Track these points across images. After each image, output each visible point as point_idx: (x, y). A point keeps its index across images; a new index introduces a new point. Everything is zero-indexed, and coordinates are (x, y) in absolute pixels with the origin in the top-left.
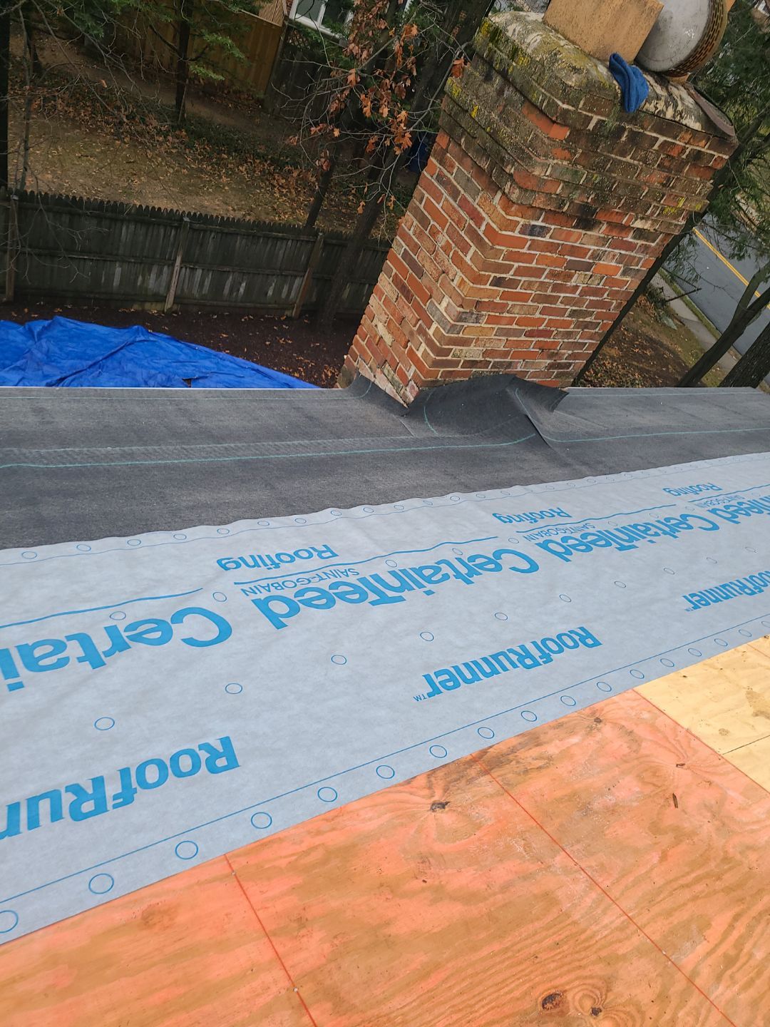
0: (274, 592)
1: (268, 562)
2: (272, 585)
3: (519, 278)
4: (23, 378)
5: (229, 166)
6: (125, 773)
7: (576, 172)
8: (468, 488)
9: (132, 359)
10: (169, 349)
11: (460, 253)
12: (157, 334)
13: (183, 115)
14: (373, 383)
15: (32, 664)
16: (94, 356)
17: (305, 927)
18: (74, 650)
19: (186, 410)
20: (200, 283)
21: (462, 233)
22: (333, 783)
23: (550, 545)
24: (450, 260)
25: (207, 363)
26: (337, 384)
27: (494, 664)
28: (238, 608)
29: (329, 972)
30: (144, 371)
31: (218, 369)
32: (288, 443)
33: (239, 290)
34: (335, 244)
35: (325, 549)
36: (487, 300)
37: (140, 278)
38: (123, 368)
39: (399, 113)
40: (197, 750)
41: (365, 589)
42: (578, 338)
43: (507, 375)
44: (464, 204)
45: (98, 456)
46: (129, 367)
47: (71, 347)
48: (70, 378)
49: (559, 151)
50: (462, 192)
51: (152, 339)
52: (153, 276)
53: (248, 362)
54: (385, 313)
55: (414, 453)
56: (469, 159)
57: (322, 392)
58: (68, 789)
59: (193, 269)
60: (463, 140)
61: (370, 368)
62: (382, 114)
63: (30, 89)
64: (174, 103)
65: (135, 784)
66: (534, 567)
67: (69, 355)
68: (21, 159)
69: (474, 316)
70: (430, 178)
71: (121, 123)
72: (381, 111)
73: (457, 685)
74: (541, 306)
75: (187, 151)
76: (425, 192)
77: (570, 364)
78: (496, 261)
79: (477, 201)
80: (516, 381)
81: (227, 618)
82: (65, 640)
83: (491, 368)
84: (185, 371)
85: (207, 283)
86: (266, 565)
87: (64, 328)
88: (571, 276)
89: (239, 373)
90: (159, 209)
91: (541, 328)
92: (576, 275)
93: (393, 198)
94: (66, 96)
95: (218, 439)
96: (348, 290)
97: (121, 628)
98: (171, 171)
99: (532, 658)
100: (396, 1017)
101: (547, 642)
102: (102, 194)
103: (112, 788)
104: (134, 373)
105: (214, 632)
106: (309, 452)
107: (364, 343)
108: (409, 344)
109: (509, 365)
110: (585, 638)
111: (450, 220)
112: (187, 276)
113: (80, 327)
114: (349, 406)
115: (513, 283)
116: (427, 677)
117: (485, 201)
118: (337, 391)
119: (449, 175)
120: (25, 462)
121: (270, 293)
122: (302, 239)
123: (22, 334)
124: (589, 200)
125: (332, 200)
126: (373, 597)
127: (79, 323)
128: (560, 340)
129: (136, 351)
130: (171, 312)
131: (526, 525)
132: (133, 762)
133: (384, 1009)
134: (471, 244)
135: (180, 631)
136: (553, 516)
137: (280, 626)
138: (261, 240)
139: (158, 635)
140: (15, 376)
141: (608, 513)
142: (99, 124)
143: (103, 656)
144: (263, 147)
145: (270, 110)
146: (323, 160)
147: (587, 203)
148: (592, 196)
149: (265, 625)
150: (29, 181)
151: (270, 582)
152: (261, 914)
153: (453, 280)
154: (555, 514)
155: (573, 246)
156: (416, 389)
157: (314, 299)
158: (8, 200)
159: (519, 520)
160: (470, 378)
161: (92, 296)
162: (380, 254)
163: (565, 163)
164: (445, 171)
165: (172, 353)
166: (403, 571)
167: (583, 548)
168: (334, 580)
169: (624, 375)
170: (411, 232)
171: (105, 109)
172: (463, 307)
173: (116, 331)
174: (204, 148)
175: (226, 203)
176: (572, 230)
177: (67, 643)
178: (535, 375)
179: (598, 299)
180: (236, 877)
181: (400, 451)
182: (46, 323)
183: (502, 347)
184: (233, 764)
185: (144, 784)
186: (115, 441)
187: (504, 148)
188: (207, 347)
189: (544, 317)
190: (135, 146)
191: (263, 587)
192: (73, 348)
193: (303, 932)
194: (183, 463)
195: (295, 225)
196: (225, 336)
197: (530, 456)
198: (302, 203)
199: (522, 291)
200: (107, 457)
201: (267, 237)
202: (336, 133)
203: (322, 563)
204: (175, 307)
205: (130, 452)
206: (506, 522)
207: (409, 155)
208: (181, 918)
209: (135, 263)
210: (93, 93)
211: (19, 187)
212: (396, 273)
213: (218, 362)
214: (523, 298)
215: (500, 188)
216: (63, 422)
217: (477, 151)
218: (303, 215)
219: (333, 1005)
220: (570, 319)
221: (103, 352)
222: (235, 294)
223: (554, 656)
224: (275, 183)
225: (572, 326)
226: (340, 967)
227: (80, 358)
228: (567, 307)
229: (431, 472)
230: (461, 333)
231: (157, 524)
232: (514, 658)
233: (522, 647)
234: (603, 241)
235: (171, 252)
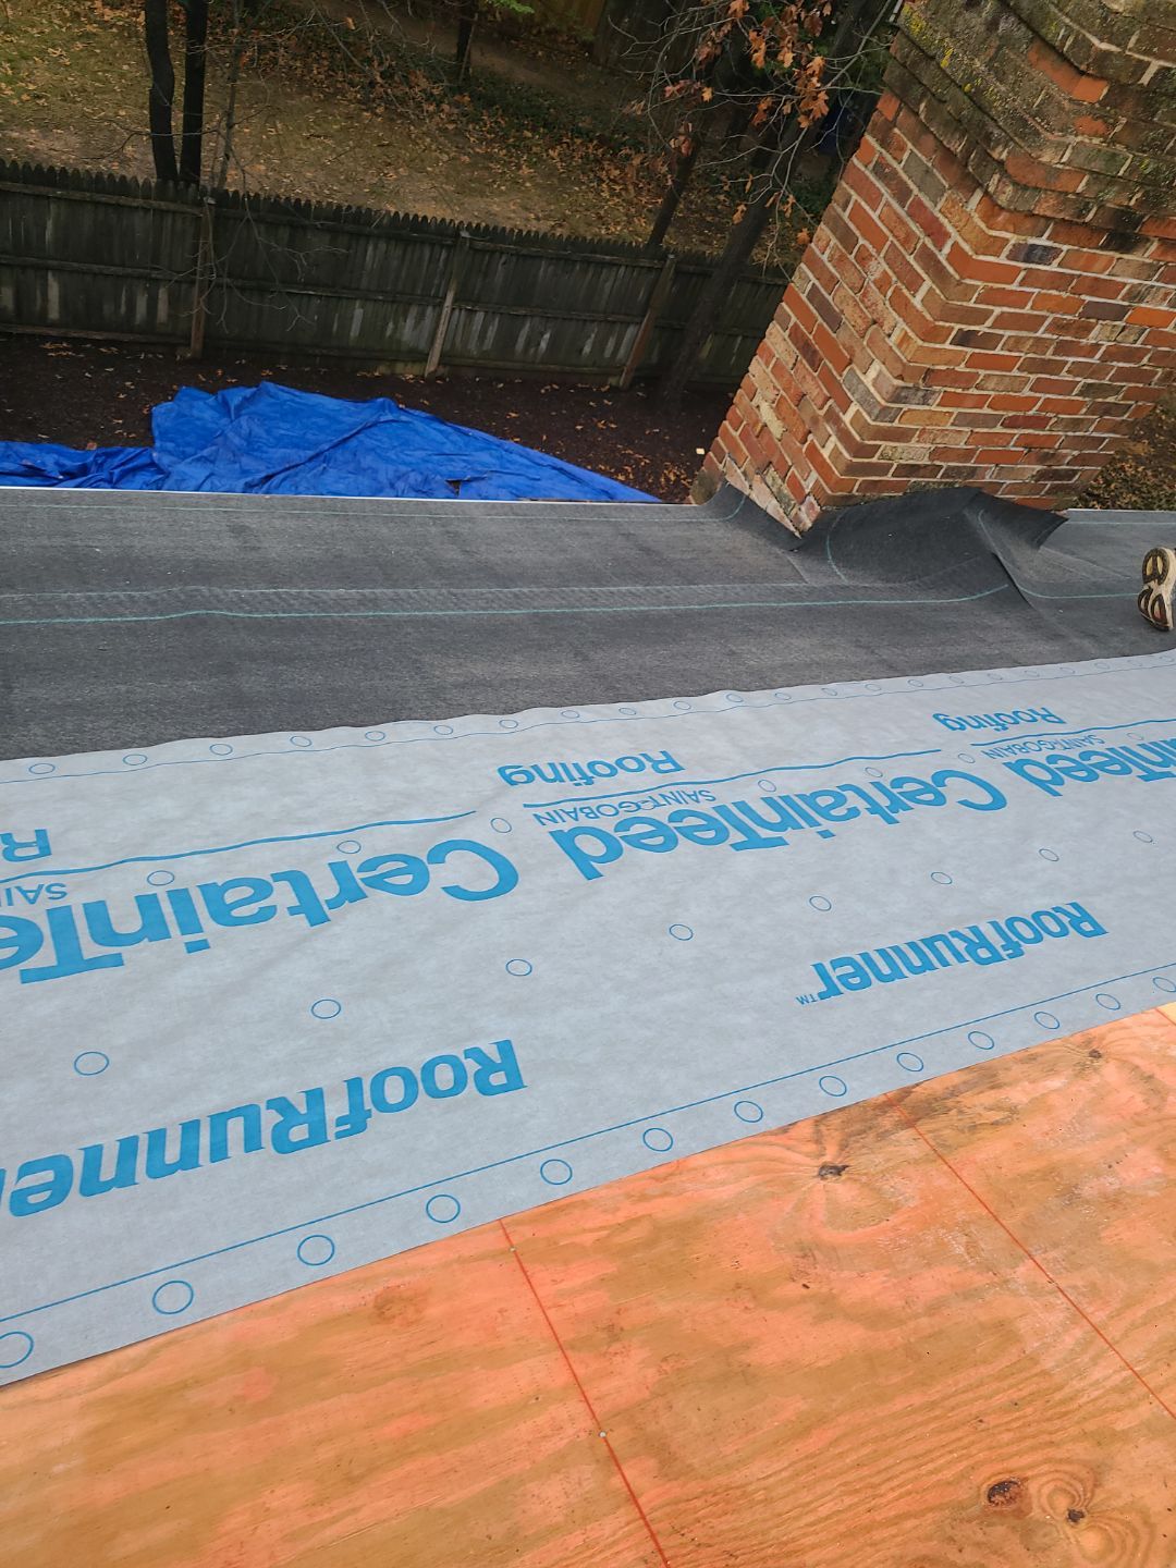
0: (584, 821)
1: (576, 774)
2: (581, 809)
3: (1001, 332)
4: (212, 474)
5: (534, 149)
6: (354, 1085)
7: (1114, 155)
8: (894, 670)
9: (373, 450)
10: (429, 436)
11: (905, 291)
12: (411, 411)
13: (467, 69)
14: (748, 497)
15: (222, 915)
16: (317, 444)
17: (618, 1340)
18: (284, 895)
19: (456, 534)
20: (480, 332)
21: (911, 259)
22: (666, 1122)
23: (1028, 768)
24: (887, 302)
25: (485, 457)
26: (690, 497)
27: (927, 954)
28: (530, 844)
29: (655, 1411)
30: (391, 468)
31: (501, 466)
32: (612, 589)
33: (539, 344)
34: (694, 271)
35: (663, 758)
36: (943, 368)
37: (391, 325)
38: (359, 462)
39: (810, 61)
40: (462, 1057)
41: (726, 824)
42: (1091, 429)
43: (967, 488)
44: (917, 211)
45: (324, 602)
46: (368, 461)
47: (283, 429)
48: (282, 476)
49: (1086, 122)
50: (916, 191)
51: (404, 418)
52: (410, 322)
53: (546, 456)
54: (775, 387)
55: (809, 610)
56: (932, 138)
57: (666, 509)
58: (271, 1104)
59: (472, 312)
60: (922, 106)
61: (744, 473)
62: (783, 62)
63: (239, 34)
64: (454, 51)
65: (368, 1105)
66: (998, 802)
67: (280, 442)
68: (222, 142)
69: (920, 394)
70: (863, 169)
71: (372, 84)
72: (780, 58)
73: (866, 983)
74: (1033, 377)
75: (471, 127)
76: (852, 192)
77: (1075, 472)
78: (965, 304)
79: (939, 207)
80: (982, 498)
81: (512, 858)
82: (271, 881)
83: (942, 477)
84: (450, 468)
85: (492, 332)
86: (572, 779)
87: (273, 400)
88: (1088, 329)
89: (532, 473)
90: (425, 218)
91: (1031, 413)
92: (1098, 327)
93: (791, 199)
94: (292, 42)
95: (505, 580)
96: (708, 346)
97: (354, 866)
98: (445, 158)
99: (990, 947)
100: (756, 1491)
101: (1015, 924)
102: (339, 195)
103: (336, 1108)
104: (375, 471)
105: (491, 879)
106: (642, 604)
107: (736, 434)
108: (810, 437)
109: (973, 472)
110: (1081, 922)
111: (891, 238)
112: (461, 323)
113: (297, 400)
114: (708, 533)
115: (989, 340)
116: (819, 968)
117: (953, 207)
118: (689, 509)
119: (895, 164)
120: (216, 609)
121: (587, 349)
122: (642, 264)
123: (212, 407)
124: (1132, 203)
125: (691, 202)
126: (737, 837)
127: (297, 393)
128: (1060, 433)
129: (379, 437)
130: (434, 377)
131: (988, 734)
132: (367, 1071)
133: (738, 1477)
134: (925, 276)
135: (441, 875)
136: (1035, 720)
137: (592, 875)
138: (578, 267)
139: (406, 879)
140: (200, 472)
141: (1126, 720)
142: (339, 86)
143: (325, 907)
144: (588, 119)
145: (602, 60)
146: (682, 138)
147: (1128, 207)
148: (1138, 195)
149: (569, 871)
150: (233, 175)
151: (579, 805)
152: (551, 1313)
153: (889, 336)
154: (1038, 717)
155: (1096, 279)
156: (818, 508)
157: (654, 359)
158: (200, 204)
159: (976, 724)
160: (905, 494)
161: (317, 351)
162: (763, 287)
163: (1096, 141)
164: (889, 158)
165: (433, 440)
166: (786, 799)
167: (1084, 774)
168: (676, 807)
169: (1156, 487)
170: (825, 258)
171: (350, 63)
172: (903, 379)
173: (349, 405)
174: (496, 122)
175: (527, 209)
176: (1098, 252)
177: (275, 885)
178: (1013, 489)
179: (1132, 365)
180: (517, 1256)
181: (786, 608)
182: (248, 392)
183: (962, 444)
184: (515, 1082)
185: (382, 1105)
186: (348, 579)
187: (993, 119)
188: (486, 432)
189: (1038, 395)
190: (392, 120)
191: (568, 813)
192: (288, 430)
193: (616, 1347)
194: (450, 616)
195: (631, 243)
196: (513, 415)
197: (997, 621)
198: (644, 207)
199: (1002, 353)
200: (340, 604)
201: (588, 262)
202: (707, 95)
203: (658, 779)
204: (442, 370)
205: (373, 596)
206: (954, 729)
207: (822, 127)
208: (434, 1311)
209: (384, 301)
210: (333, 38)
211: (216, 184)
212: (795, 324)
213: (502, 457)
214: (1005, 364)
215: (980, 185)
216: (274, 549)
217: (946, 124)
218: (645, 227)
219: (660, 1462)
220: (1080, 399)
221: (330, 438)
222: (532, 351)
223: (1025, 947)
224: (604, 177)
225: (1084, 410)
226: (671, 1407)
227: (297, 446)
228: (1078, 379)
229: (834, 641)
230: (897, 421)
231: (411, 709)
232: (960, 945)
233: (974, 930)
234: (1148, 270)
235: (439, 286)
